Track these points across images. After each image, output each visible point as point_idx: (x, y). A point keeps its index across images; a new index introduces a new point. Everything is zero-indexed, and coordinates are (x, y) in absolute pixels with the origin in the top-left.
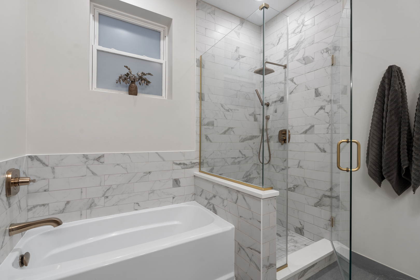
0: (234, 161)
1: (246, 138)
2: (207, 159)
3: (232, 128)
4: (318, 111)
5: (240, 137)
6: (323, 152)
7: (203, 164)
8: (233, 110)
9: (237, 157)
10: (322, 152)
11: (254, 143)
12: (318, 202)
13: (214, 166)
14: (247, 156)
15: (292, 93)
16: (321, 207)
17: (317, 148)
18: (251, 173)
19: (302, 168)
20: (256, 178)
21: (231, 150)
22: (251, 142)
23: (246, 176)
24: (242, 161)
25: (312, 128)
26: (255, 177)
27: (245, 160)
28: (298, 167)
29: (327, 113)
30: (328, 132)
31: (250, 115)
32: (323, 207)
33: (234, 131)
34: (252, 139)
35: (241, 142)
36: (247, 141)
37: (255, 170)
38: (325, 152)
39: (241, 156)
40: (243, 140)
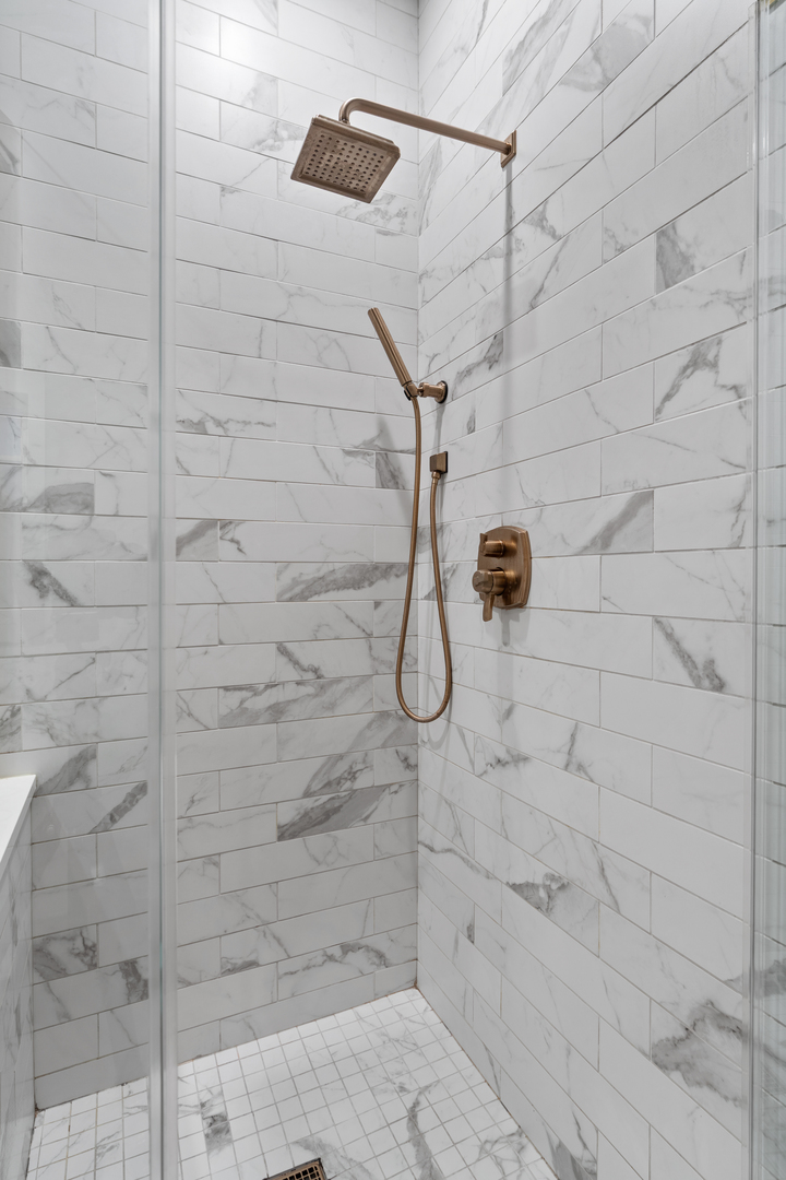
0: (246, 705)
1: (322, 578)
2: (44, 700)
3: (225, 524)
4: (673, 388)
5: (280, 573)
6: (706, 683)
7: (12, 734)
8: (232, 427)
9: (261, 679)
10: (698, 685)
11: (377, 604)
12: (676, 1043)
13: (95, 740)
14: (329, 672)
15: (542, 298)
16: (695, 1091)
17: (666, 650)
18: (360, 767)
19: (586, 773)
20: (394, 788)
21: (221, 643)
22: (357, 601)
23: (329, 784)
24: (295, 701)
25: (643, 511)
26: (389, 785)
27: (316, 695)
28: (566, 767)
29: (735, 388)
30: (740, 537)
31: (348, 453)
32: (706, 1090)
33: (238, 543)
34: (366, 583)
35: (291, 600)
36: (333, 595)
37: (384, 746)
38: (720, 686)
39: (291, 674)
40: (306, 591)
